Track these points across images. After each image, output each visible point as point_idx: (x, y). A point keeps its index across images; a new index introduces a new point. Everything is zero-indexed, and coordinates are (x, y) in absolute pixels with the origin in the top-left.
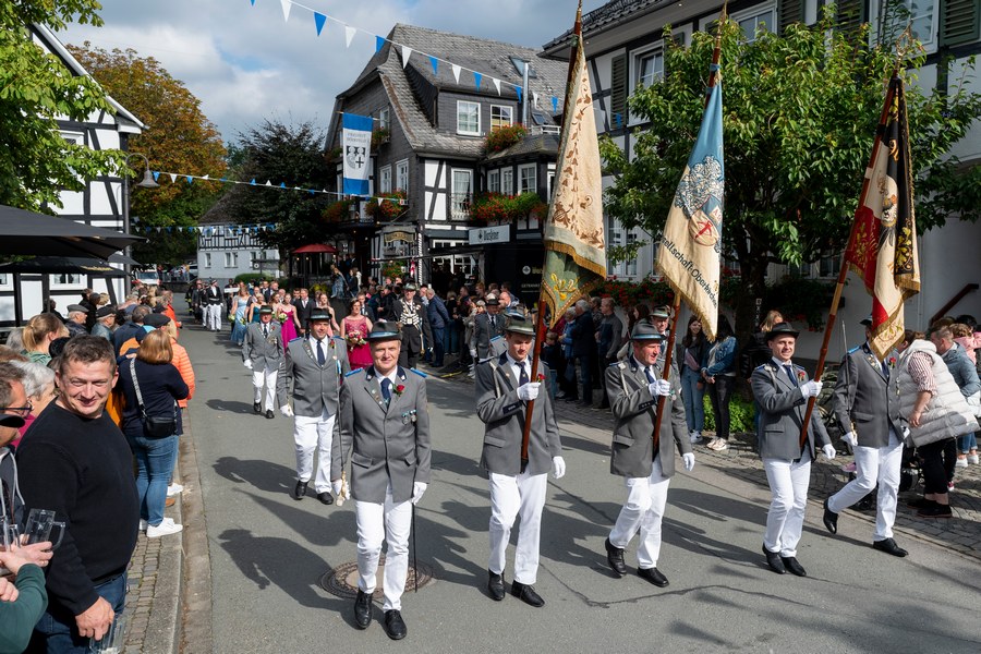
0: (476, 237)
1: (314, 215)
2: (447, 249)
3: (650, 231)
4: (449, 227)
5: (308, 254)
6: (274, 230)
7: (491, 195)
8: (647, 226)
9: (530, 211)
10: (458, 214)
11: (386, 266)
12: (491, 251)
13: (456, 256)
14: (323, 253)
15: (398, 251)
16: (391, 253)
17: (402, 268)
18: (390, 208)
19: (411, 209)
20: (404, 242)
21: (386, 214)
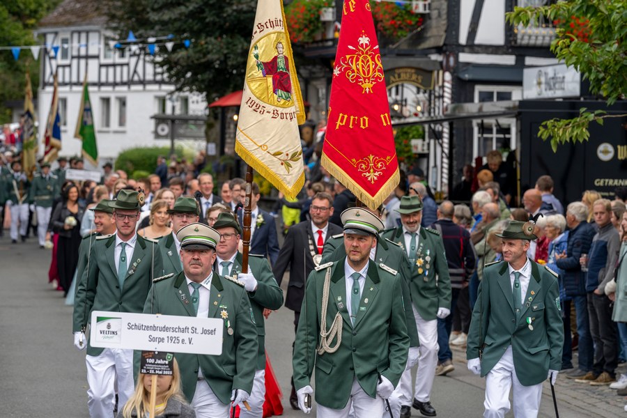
10: (530, 32)
17: (414, 142)
18: (393, 18)
19: (434, 23)
20: (422, 90)
21: (386, 30)
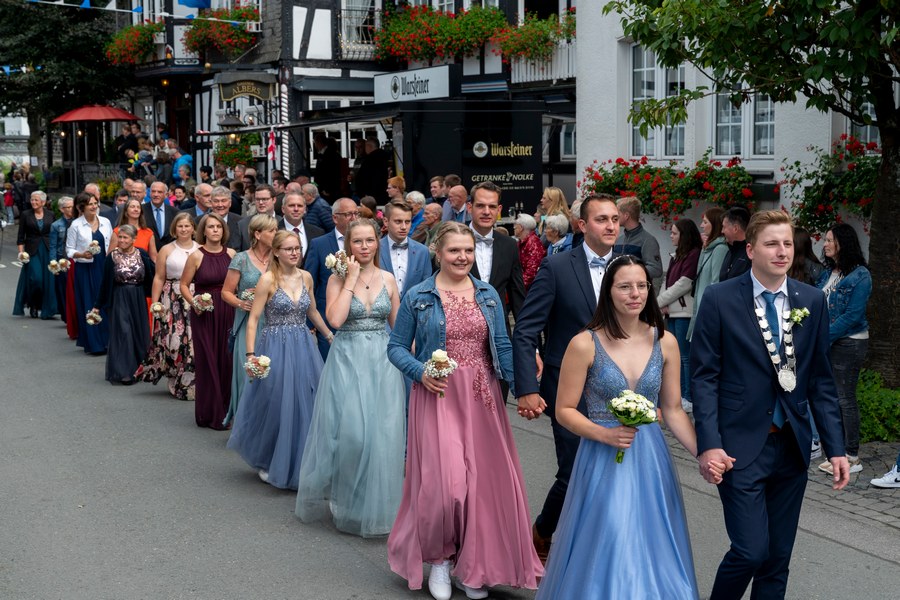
0: (385, 88)
1: (89, 52)
2: (334, 113)
3: (710, 70)
4: (337, 73)
5: (82, 124)
6: (18, 80)
7: (414, 12)
8: (703, 61)
9: (486, 40)
10: (354, 48)
11: (225, 145)
12: (414, 116)
13: (353, 126)
14: (108, 122)
15: (245, 118)
16: (232, 121)
17: (253, 148)
18: (229, 37)
19: (267, 40)
20: (255, 101)
21: (222, 48)
